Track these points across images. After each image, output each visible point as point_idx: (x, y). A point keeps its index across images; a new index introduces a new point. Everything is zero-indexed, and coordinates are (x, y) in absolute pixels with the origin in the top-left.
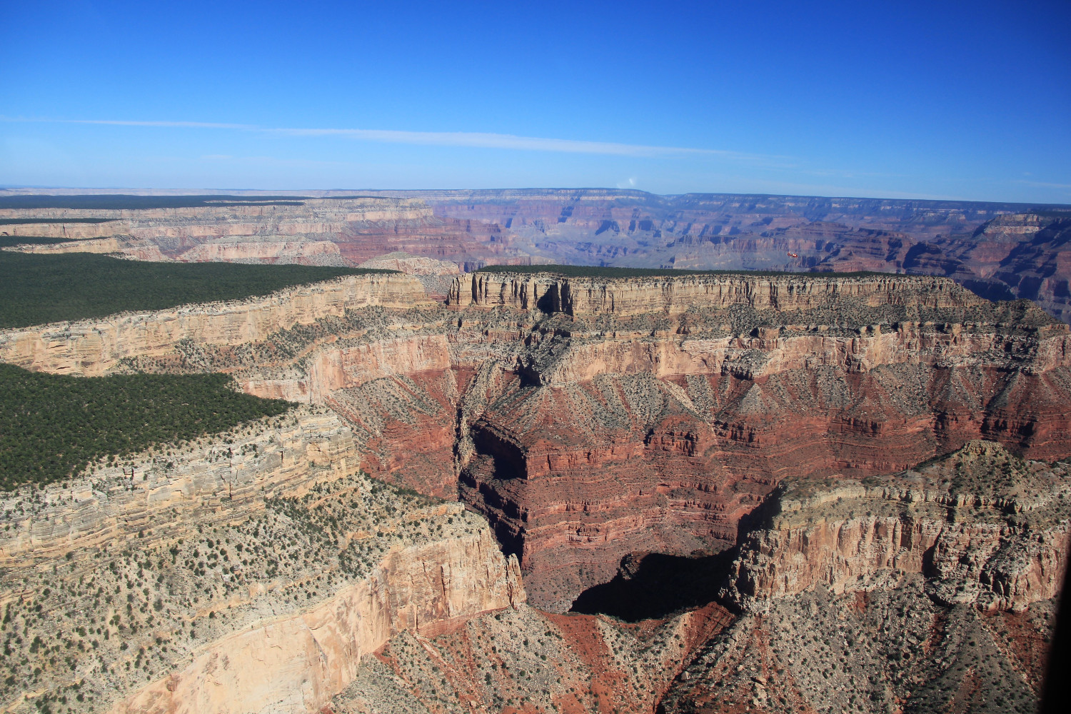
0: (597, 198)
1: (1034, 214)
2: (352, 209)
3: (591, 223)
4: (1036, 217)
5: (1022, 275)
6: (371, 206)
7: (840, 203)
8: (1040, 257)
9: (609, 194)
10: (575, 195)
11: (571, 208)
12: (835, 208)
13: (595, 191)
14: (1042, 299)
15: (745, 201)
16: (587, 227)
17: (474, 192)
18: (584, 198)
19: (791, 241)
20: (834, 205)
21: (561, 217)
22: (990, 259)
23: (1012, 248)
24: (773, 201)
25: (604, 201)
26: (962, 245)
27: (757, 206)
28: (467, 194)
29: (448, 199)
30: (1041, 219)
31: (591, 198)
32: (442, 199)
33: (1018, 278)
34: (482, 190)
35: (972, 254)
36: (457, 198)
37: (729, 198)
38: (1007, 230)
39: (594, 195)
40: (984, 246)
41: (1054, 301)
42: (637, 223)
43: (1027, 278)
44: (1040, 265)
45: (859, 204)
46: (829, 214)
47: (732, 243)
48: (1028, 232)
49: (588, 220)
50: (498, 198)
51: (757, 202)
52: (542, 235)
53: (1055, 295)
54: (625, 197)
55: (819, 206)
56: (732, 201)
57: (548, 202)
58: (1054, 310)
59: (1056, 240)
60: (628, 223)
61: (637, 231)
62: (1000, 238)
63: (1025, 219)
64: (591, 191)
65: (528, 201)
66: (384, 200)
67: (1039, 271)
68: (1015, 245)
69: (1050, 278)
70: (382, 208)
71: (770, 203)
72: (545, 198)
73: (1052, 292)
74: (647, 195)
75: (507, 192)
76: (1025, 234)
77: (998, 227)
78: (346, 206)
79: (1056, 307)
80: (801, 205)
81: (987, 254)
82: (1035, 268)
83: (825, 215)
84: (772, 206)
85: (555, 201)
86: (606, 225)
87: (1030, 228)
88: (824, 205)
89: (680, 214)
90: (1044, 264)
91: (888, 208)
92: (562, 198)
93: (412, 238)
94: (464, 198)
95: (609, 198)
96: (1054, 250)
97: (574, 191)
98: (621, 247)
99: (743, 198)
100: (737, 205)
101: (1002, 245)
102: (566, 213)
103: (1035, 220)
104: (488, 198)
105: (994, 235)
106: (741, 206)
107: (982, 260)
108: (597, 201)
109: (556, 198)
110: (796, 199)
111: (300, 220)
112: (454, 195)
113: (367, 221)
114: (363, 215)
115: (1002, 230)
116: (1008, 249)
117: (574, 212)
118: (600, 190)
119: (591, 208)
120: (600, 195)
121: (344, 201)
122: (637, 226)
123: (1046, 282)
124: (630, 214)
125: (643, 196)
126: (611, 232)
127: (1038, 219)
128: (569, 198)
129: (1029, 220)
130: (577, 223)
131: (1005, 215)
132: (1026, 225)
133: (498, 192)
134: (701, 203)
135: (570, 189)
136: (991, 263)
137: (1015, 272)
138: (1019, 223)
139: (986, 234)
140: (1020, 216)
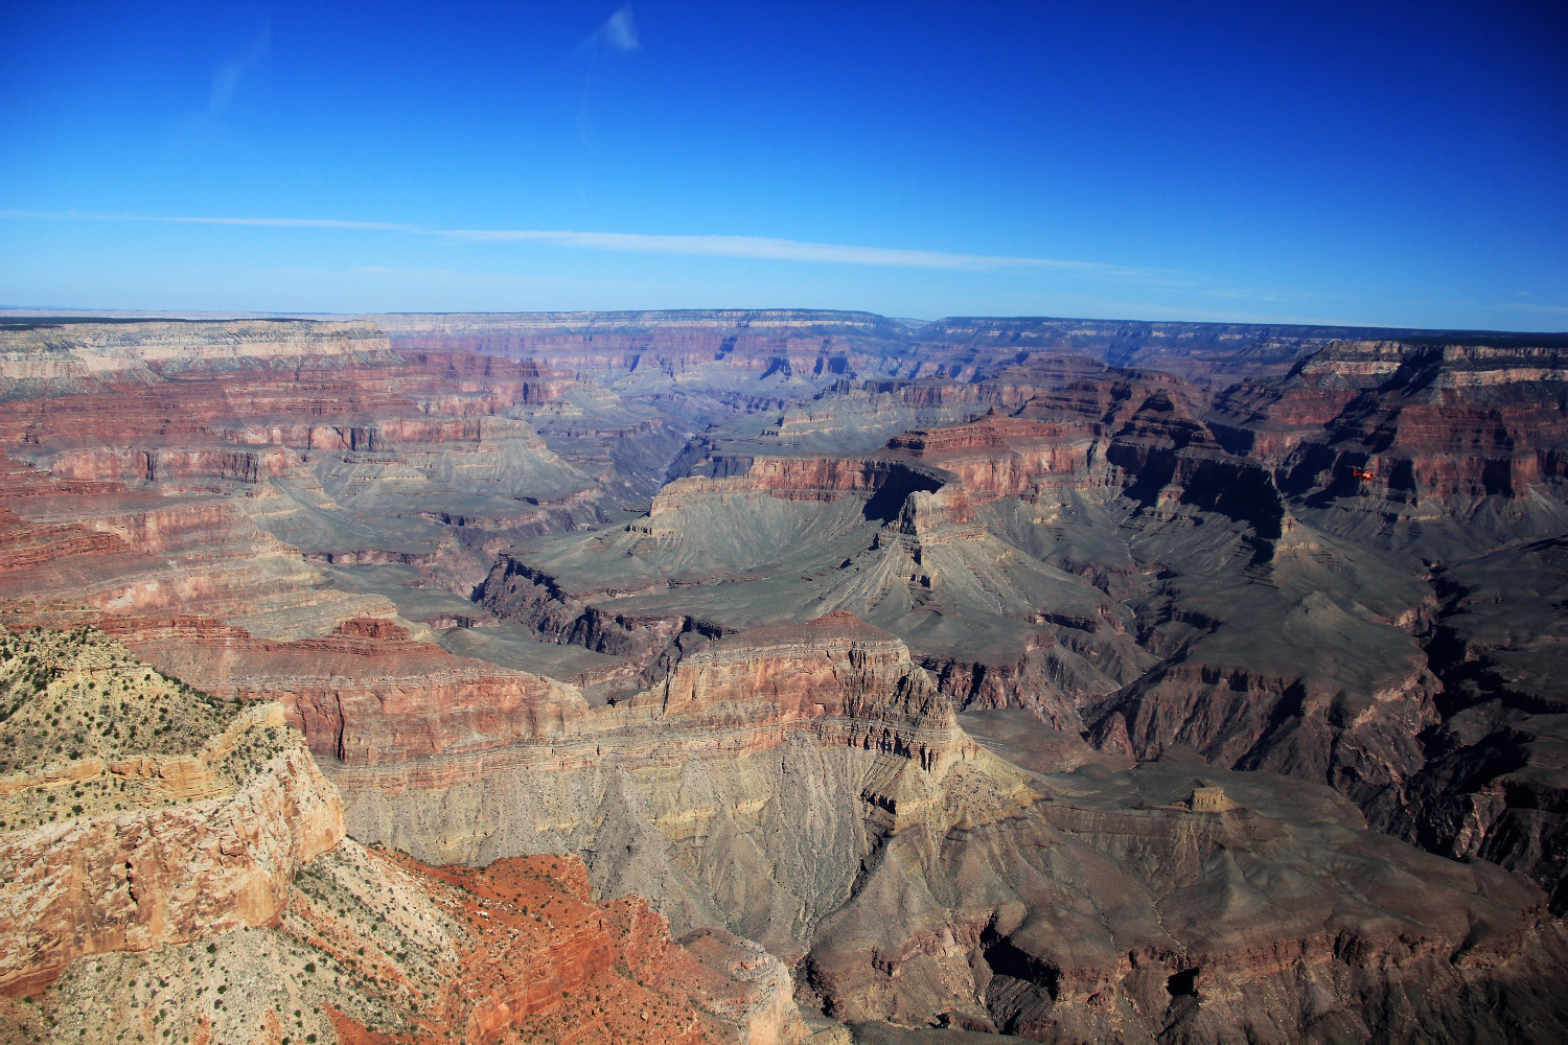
0: (777, 323)
1: (1394, 340)
2: (213, 340)
3: (755, 363)
4: (1396, 345)
5: (1338, 450)
6: (262, 334)
7: (1165, 330)
8: (1374, 416)
9: (795, 318)
10: (743, 319)
11: (733, 339)
12: (1157, 338)
13: (774, 313)
14: (1366, 494)
15: (1009, 327)
16: (750, 368)
17: (598, 316)
18: (754, 324)
19: (1007, 389)
20: (1155, 334)
21: (720, 352)
22: (1307, 420)
23: (1349, 399)
24: (1050, 327)
25: (787, 328)
26: (1262, 395)
27: (1023, 334)
28: (586, 317)
29: (552, 325)
30: (1406, 349)
31: (766, 324)
32: (543, 325)
33: (1332, 454)
34: (609, 313)
35: (1274, 411)
36: (569, 325)
37: (988, 323)
38: (1342, 369)
39: (772, 319)
40: (1296, 397)
41: (1388, 498)
42: (826, 362)
43: (1346, 454)
44: (1370, 431)
45: (1195, 331)
46: (1143, 348)
47: (903, 392)
48: (1380, 372)
49: (750, 358)
50: (633, 324)
51: (1023, 328)
52: (669, 381)
53: (1390, 485)
54: (838, 323)
55: (1134, 336)
56: (988, 328)
57: (703, 329)
58: (1384, 515)
59: (1412, 385)
60: (813, 362)
61: (825, 373)
62: (1327, 383)
63: (1377, 349)
64: (768, 313)
65: (670, 328)
66: (287, 324)
67: (1368, 440)
68: (1354, 393)
69: (1381, 455)
70: (281, 338)
71: (1046, 329)
72: (696, 324)
73: (1385, 480)
74: (880, 320)
75: (647, 315)
76: (1376, 375)
77: (1326, 363)
78: (206, 333)
79: (1389, 510)
80: (1105, 333)
81: (1302, 409)
82: (1362, 435)
83: (1137, 349)
84: (1047, 335)
85: (713, 329)
86: (777, 365)
87: (1385, 365)
88: (1139, 334)
89: (914, 348)
90: (1379, 428)
91: (1238, 337)
92: (725, 324)
93: (272, 386)
94: (580, 325)
95: (796, 324)
96: (1398, 404)
97: (743, 314)
98: (775, 400)
99: (1006, 323)
100: (996, 333)
101: (1330, 395)
102: (728, 346)
103: (1395, 351)
104: (617, 324)
105: (1319, 377)
106: (1001, 334)
107: (1291, 421)
108: (775, 329)
109: (715, 324)
110: (1099, 324)
111: (13, 355)
112: (565, 320)
113: (240, 359)
114: (234, 349)
115: (1333, 368)
116: (1341, 401)
117: (736, 345)
118: (782, 314)
119: (765, 339)
120: (782, 319)
121: (203, 326)
122: (825, 366)
123: (1374, 461)
124: (817, 348)
125: (872, 321)
126: (780, 375)
127: (1400, 349)
128: (734, 324)
129: (1384, 351)
130: (733, 362)
131: (1340, 344)
132: (1377, 360)
133: (634, 315)
134: (950, 332)
135: (737, 310)
136: (1308, 427)
137: (1330, 443)
138: (1364, 357)
139: (1305, 376)
140: (1367, 343)
